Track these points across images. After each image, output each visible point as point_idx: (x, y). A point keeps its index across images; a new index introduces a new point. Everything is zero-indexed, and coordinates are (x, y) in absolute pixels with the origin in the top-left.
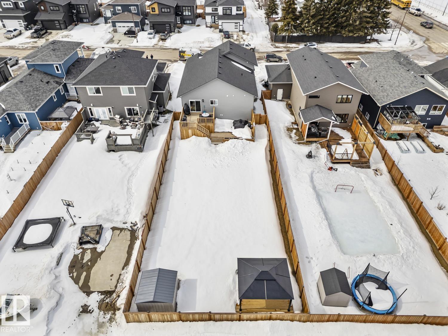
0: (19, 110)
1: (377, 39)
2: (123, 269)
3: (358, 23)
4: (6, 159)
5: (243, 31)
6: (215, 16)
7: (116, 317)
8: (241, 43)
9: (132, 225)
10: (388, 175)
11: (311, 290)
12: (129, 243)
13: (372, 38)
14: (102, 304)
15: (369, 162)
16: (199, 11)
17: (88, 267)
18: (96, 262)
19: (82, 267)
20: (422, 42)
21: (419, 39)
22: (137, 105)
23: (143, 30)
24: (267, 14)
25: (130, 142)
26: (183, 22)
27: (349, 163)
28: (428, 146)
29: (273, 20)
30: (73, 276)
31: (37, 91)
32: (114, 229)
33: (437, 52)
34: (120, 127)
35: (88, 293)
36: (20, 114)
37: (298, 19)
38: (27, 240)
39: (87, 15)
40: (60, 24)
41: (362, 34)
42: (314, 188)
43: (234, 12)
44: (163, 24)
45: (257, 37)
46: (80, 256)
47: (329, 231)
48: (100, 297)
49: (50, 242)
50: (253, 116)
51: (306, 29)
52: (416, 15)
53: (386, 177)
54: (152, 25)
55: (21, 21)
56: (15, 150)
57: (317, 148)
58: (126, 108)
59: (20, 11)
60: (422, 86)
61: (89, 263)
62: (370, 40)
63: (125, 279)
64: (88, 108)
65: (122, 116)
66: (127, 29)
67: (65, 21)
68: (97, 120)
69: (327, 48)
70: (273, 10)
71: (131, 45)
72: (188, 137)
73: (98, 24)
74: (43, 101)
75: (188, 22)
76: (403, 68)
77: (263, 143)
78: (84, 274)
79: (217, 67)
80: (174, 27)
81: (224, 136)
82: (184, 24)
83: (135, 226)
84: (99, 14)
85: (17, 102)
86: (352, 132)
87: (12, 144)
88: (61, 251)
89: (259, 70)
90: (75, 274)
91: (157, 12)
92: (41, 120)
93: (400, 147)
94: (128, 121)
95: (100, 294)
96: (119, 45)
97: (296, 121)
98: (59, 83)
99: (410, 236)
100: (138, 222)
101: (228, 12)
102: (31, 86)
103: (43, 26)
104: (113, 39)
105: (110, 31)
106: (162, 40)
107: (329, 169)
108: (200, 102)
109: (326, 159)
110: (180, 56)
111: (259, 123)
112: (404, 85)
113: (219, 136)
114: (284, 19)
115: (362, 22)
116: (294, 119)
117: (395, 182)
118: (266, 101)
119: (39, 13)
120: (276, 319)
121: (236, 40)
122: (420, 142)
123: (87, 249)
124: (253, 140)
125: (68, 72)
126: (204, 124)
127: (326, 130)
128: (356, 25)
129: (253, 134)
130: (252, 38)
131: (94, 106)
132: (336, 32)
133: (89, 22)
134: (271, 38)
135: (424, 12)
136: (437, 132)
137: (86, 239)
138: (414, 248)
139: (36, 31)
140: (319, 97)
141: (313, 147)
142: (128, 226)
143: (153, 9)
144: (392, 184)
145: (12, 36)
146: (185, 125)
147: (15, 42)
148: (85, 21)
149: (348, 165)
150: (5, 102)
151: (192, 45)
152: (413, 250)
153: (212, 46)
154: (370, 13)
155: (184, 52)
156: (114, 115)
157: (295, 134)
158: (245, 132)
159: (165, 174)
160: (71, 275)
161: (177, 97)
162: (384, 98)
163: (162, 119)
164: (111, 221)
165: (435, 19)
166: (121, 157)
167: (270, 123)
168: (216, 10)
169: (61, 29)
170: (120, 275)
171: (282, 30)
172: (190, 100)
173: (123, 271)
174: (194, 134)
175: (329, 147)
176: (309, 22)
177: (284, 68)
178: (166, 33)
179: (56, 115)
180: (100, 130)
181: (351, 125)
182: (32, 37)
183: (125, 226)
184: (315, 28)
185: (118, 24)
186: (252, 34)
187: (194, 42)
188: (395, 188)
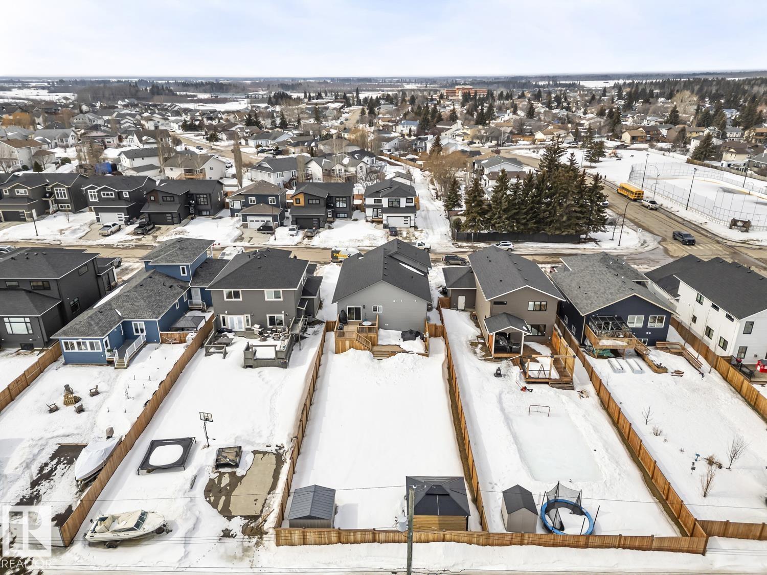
0: (138, 317)
1: (595, 238)
2: (269, 493)
3: (565, 218)
4: (117, 376)
5: (416, 227)
6: (377, 209)
7: (263, 542)
8: (413, 241)
9: (278, 448)
10: (596, 398)
11: (493, 515)
12: (275, 467)
13: (588, 237)
14: (246, 529)
15: (572, 382)
16: (357, 202)
17: (228, 492)
18: (236, 486)
19: (220, 491)
20: (656, 243)
21: (652, 239)
22: (283, 312)
23: (282, 225)
24: (446, 206)
25: (273, 355)
26: (335, 216)
27: (547, 383)
28: (649, 366)
29: (455, 213)
30: (210, 500)
31: (159, 296)
32: (255, 452)
33: (675, 256)
34: (259, 339)
35: (230, 517)
36: (138, 323)
37: (486, 214)
38: (154, 461)
39: (209, 207)
40: (173, 217)
41: (573, 232)
42: (503, 410)
43: (403, 203)
44: (310, 218)
45: (434, 234)
46: (216, 480)
47: (518, 455)
48: (244, 522)
49: (181, 464)
50: (427, 326)
51: (497, 225)
52: (651, 209)
53: (593, 399)
54: (295, 220)
55: (123, 213)
56: (128, 366)
57: (509, 366)
58: (268, 316)
59: (124, 201)
60: (630, 292)
61: (228, 488)
62: (585, 239)
63: (272, 503)
64: (221, 316)
65: (263, 325)
66: (261, 224)
67: (179, 214)
68: (230, 331)
69: (527, 248)
70: (455, 202)
71: (267, 243)
72: (344, 350)
73: (221, 218)
74: (166, 308)
75: (342, 215)
76: (610, 272)
77: (439, 358)
78: (223, 498)
79: (382, 268)
80: (324, 221)
81: (390, 349)
82: (337, 218)
83: (280, 449)
84: (224, 206)
85: (136, 308)
86: (553, 347)
87: (127, 357)
88: (195, 473)
89: (436, 274)
90: (212, 499)
91: (302, 204)
92: (161, 331)
93: (612, 366)
94: (269, 332)
95: (243, 518)
96: (251, 243)
97: (482, 334)
98: (183, 288)
99: (617, 462)
100: (285, 445)
101: (395, 204)
102: (153, 290)
103: (150, 220)
104: (243, 236)
105: (239, 226)
106: (308, 237)
107: (522, 390)
108: (360, 308)
109: (518, 379)
110: (333, 257)
111: (434, 335)
112: (610, 291)
113: (384, 349)
114: (467, 213)
115: (572, 217)
116: (480, 332)
117: (604, 406)
118: (444, 311)
119: (147, 205)
120: (450, 541)
121: (406, 238)
122: (639, 361)
123: (225, 473)
124: (426, 354)
125: (196, 274)
126: (365, 334)
127: (519, 344)
128: (564, 222)
129: (427, 348)
130: (427, 235)
131: (228, 314)
132: (538, 229)
133: (210, 215)
134: (452, 235)
135: (662, 205)
136: (662, 349)
137: (223, 461)
138: (619, 475)
139: (141, 226)
140: (506, 304)
141: (503, 365)
142: (273, 449)
143: (298, 201)
144: (600, 408)
145: (109, 233)
146: (340, 336)
147: (113, 239)
148: (204, 213)
149: (547, 386)
150: (122, 308)
151: (347, 244)
152: (618, 477)
153: (374, 245)
154: (579, 207)
155: (338, 252)
156: (253, 325)
157: (481, 349)
158: (417, 345)
159: (316, 393)
160: (208, 499)
161: (333, 302)
162: (587, 306)
163: (310, 330)
164: (252, 444)
165: (677, 214)
166: (261, 374)
167: (448, 336)
168: (380, 201)
169: (173, 224)
170: (266, 500)
171: (466, 226)
172: (348, 307)
173: (269, 496)
174: (351, 347)
175: (522, 364)
176: (500, 217)
177: (465, 272)
178: (314, 228)
179: (180, 324)
180: (234, 343)
181: (551, 339)
182: (135, 233)
183: (268, 449)
184: (509, 225)
185: (249, 218)
186: (427, 230)
187: (351, 240)
188: (604, 412)
